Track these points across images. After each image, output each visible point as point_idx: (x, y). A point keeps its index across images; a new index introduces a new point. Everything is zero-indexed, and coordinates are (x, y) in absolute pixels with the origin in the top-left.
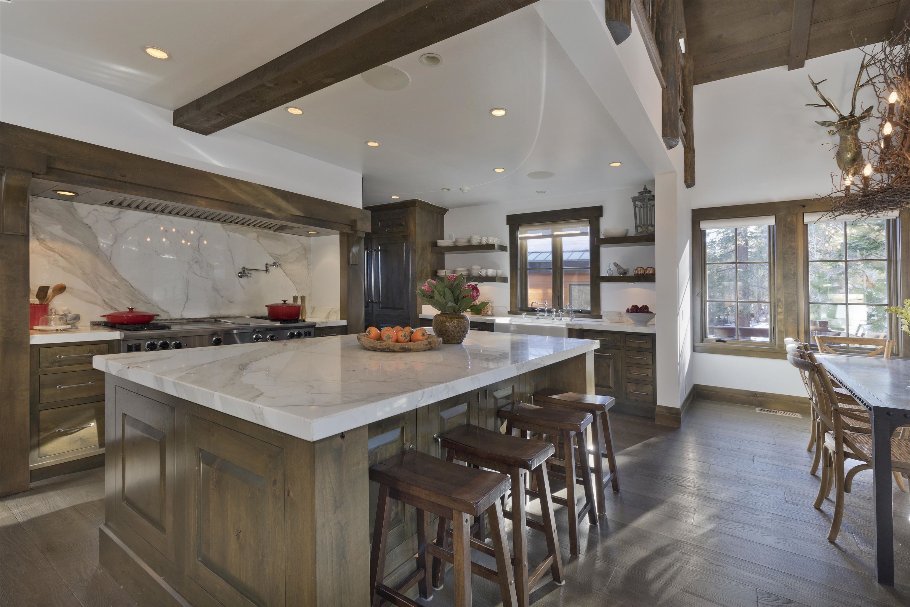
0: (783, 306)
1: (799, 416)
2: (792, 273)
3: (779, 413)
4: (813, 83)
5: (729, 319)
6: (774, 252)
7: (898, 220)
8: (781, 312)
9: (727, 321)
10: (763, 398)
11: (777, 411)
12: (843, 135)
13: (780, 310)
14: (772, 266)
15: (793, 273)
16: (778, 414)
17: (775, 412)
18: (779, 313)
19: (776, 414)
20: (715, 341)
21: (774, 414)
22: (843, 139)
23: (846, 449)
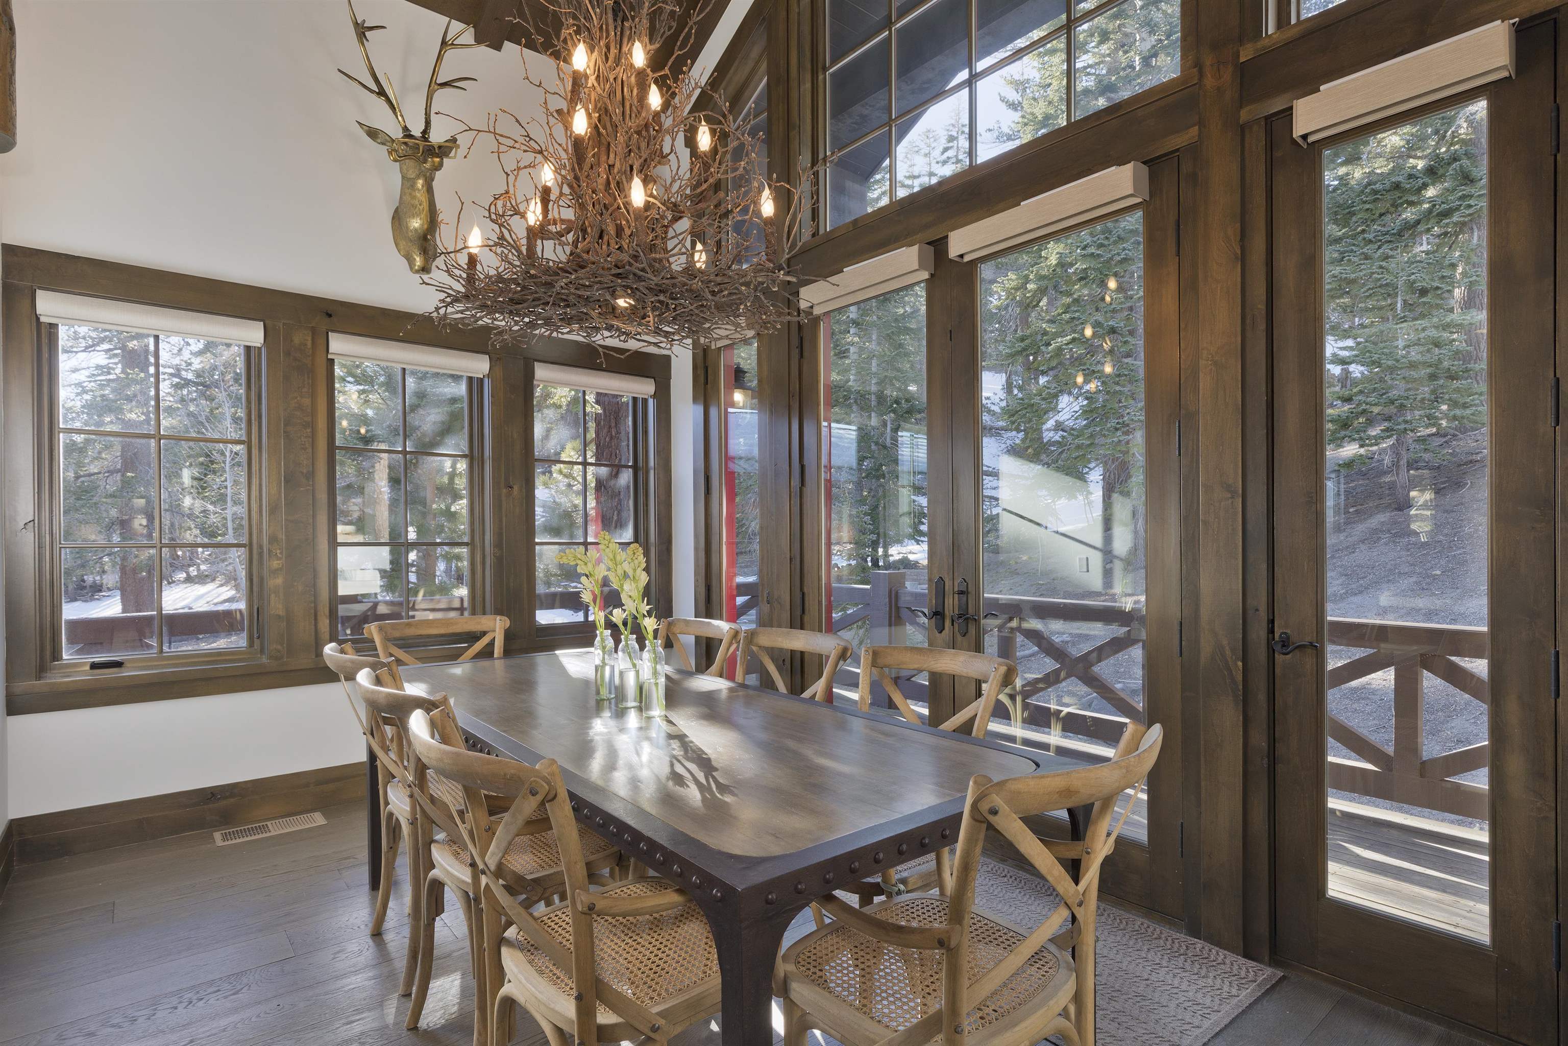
0: (281, 553)
1: (318, 819)
2: (302, 473)
3: (276, 828)
4: (357, 25)
5: (104, 582)
6: (260, 417)
7: (486, 380)
8: (277, 570)
9: (101, 586)
10: (232, 800)
11: (269, 823)
12: (411, 174)
13: (276, 564)
14: (255, 452)
15: (305, 471)
16: (273, 833)
17: (265, 829)
18: (275, 572)
19: (268, 835)
20: (88, 668)
21: (265, 835)
22: (408, 183)
23: (605, 1017)
